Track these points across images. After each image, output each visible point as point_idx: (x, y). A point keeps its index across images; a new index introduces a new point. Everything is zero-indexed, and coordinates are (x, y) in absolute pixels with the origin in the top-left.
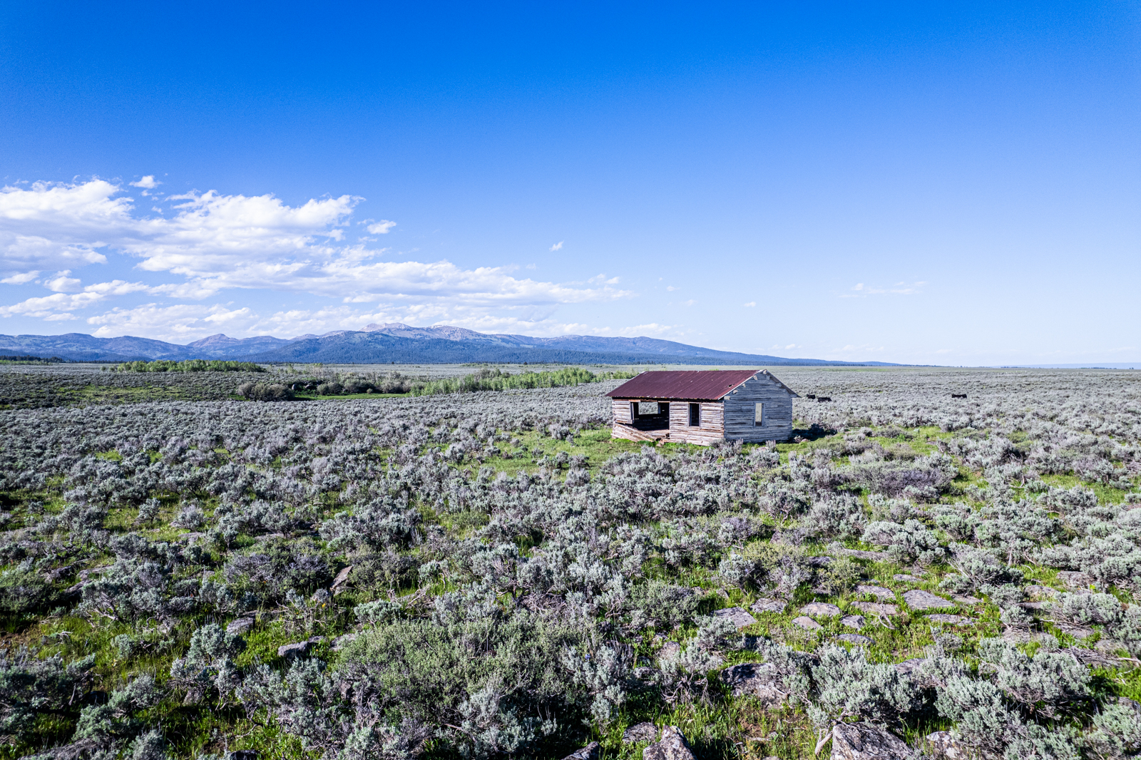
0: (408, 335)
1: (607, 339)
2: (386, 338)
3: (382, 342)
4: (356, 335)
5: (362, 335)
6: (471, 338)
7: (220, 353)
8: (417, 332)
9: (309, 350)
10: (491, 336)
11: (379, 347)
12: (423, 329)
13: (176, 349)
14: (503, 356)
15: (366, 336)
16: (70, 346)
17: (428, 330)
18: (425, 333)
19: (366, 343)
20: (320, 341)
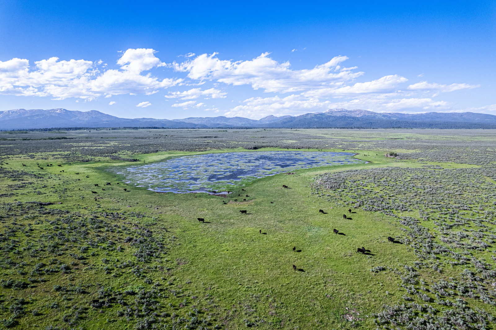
16: (218, 121)
18: (347, 113)
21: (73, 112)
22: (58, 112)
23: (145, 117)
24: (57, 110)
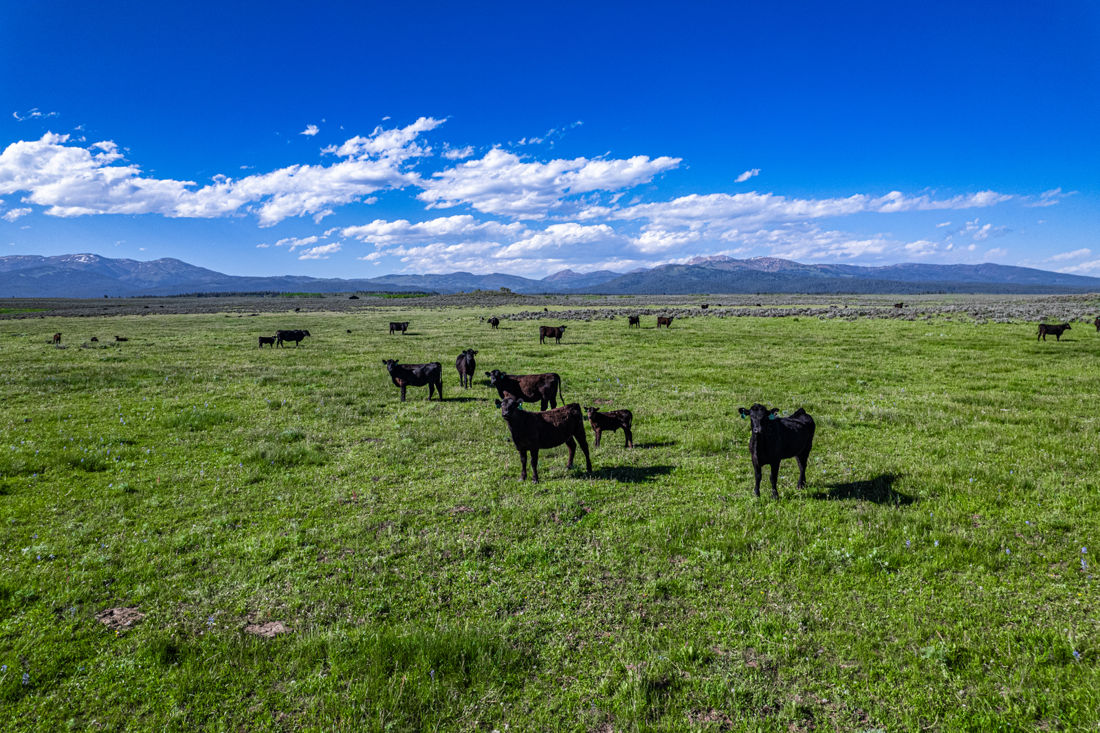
0: (727, 267)
1: (944, 267)
2: (702, 271)
3: (697, 275)
4: (675, 269)
5: (680, 268)
6: (789, 268)
7: (566, 286)
8: (736, 264)
9: (633, 283)
10: (810, 266)
11: (695, 279)
12: (742, 261)
13: (531, 284)
14: (810, 287)
15: (684, 269)
16: (457, 282)
17: (748, 261)
18: (744, 265)
19: (682, 276)
20: (644, 275)
21: (117, 261)
22: (82, 260)
23: (292, 275)
24: (80, 258)
